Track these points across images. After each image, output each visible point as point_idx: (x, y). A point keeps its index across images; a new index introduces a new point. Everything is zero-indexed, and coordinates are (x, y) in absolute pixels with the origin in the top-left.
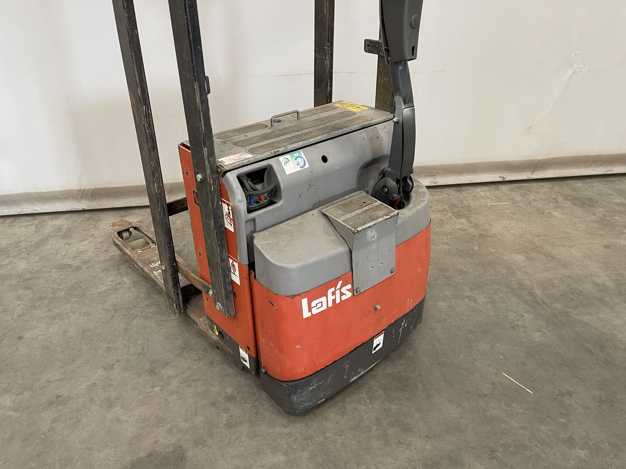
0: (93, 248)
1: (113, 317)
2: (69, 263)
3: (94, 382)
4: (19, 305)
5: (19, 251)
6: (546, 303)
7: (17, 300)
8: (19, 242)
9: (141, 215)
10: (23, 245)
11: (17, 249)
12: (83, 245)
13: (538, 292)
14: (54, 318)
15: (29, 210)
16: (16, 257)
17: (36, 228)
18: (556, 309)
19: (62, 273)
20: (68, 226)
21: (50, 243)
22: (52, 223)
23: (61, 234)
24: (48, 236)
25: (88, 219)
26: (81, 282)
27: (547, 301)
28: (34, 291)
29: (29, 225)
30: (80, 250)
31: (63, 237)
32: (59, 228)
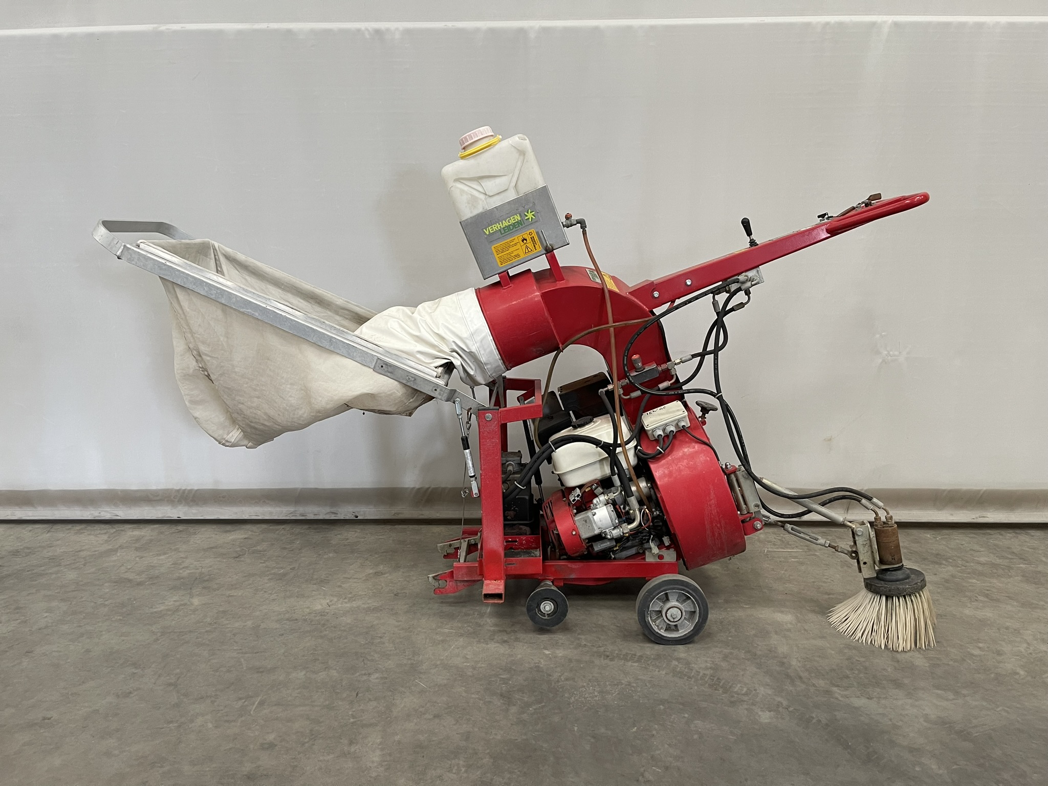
0: (170, 564)
1: (157, 640)
2: (131, 578)
3: (97, 708)
4: (46, 617)
5: (75, 560)
6: (800, 678)
7: (46, 612)
8: (80, 551)
9: (252, 531)
10: (83, 554)
11: (73, 558)
12: (159, 560)
13: (794, 662)
14: (82, 635)
15: (109, 514)
16: (67, 567)
17: (109, 537)
18: (814, 685)
19: (116, 587)
20: (150, 538)
21: (118, 554)
22: (131, 533)
23: (137, 545)
24: (120, 546)
25: (181, 531)
26: (135, 600)
27: (805, 675)
28: (71, 604)
29: (102, 534)
30: (152, 564)
31: (137, 549)
32: (138, 540)
